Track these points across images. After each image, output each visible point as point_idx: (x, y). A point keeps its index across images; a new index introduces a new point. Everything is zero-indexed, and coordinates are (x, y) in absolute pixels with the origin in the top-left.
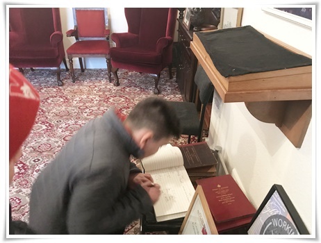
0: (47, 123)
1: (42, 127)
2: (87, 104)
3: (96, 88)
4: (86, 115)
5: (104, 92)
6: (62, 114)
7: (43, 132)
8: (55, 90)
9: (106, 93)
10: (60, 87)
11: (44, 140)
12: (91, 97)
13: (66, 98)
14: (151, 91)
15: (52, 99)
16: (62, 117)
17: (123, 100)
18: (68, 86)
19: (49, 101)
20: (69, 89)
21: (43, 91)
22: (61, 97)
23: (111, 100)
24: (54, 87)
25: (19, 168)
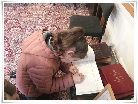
0: (21, 27)
1: (18, 29)
2: (40, 16)
3: (44, 7)
4: (39, 22)
5: (48, 9)
6: (28, 22)
7: (19, 32)
8: (23, 8)
9: (49, 10)
10: (26, 7)
11: (20, 37)
12: (42, 12)
13: (29, 13)
14: (72, 8)
15: (22, 14)
16: (28, 23)
17: (58, 13)
18: (30, 6)
19: (21, 15)
20: (30, 8)
21: (17, 9)
22: (26, 12)
23: (52, 14)
24: (23, 7)
25: (8, 52)
